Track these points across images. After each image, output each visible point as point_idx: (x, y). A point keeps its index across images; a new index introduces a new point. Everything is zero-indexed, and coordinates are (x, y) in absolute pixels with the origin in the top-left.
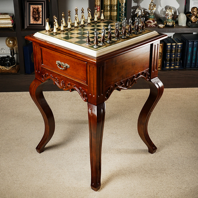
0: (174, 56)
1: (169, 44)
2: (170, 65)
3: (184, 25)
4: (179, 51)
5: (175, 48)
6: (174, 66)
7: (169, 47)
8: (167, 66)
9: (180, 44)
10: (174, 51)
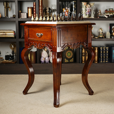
0: (104, 55)
1: (101, 48)
2: (103, 61)
3: (109, 37)
4: (107, 52)
5: (105, 50)
6: (105, 61)
7: (101, 50)
8: (101, 61)
9: (107, 48)
10: (104, 52)
